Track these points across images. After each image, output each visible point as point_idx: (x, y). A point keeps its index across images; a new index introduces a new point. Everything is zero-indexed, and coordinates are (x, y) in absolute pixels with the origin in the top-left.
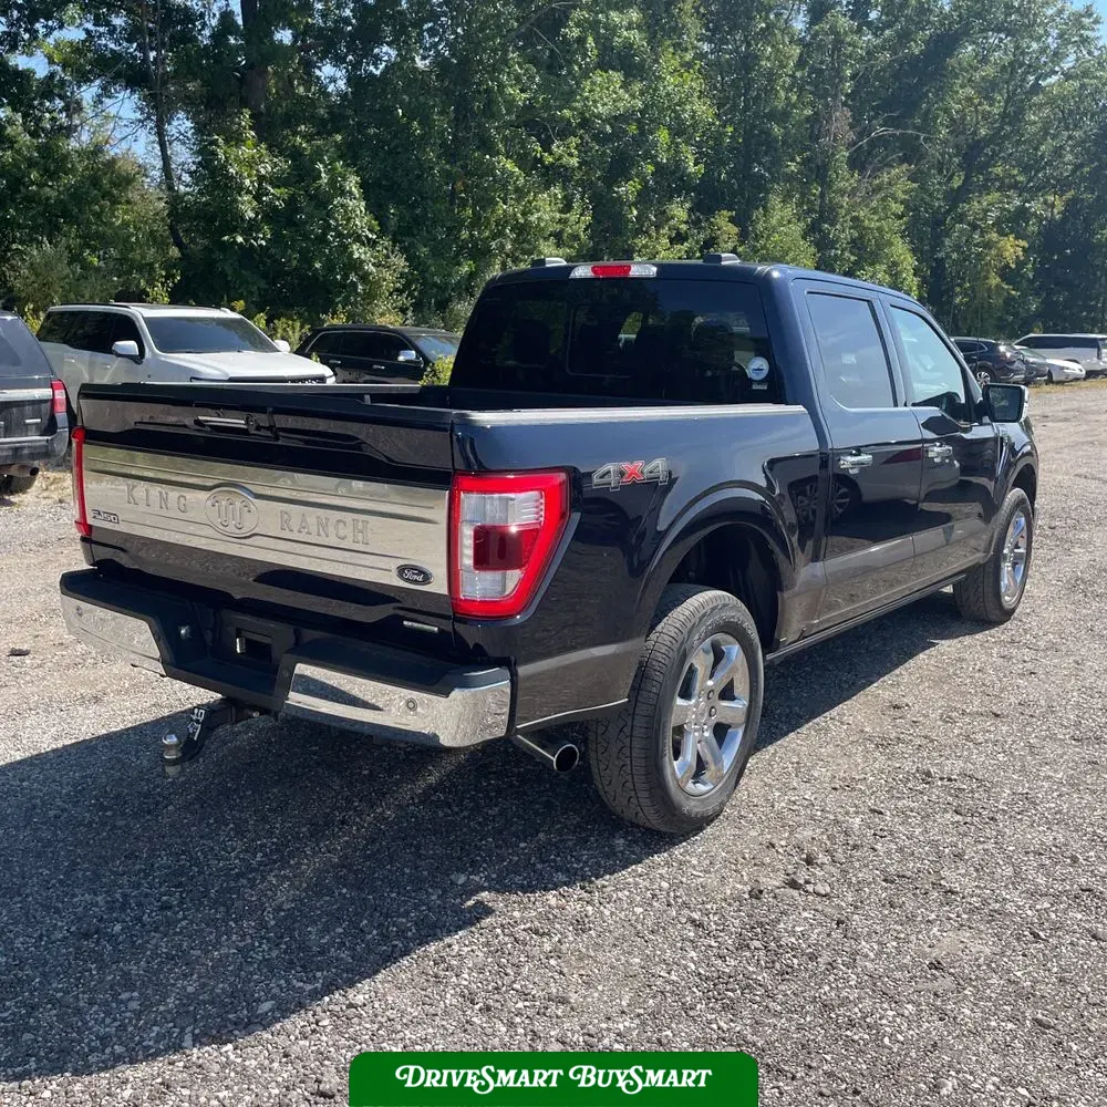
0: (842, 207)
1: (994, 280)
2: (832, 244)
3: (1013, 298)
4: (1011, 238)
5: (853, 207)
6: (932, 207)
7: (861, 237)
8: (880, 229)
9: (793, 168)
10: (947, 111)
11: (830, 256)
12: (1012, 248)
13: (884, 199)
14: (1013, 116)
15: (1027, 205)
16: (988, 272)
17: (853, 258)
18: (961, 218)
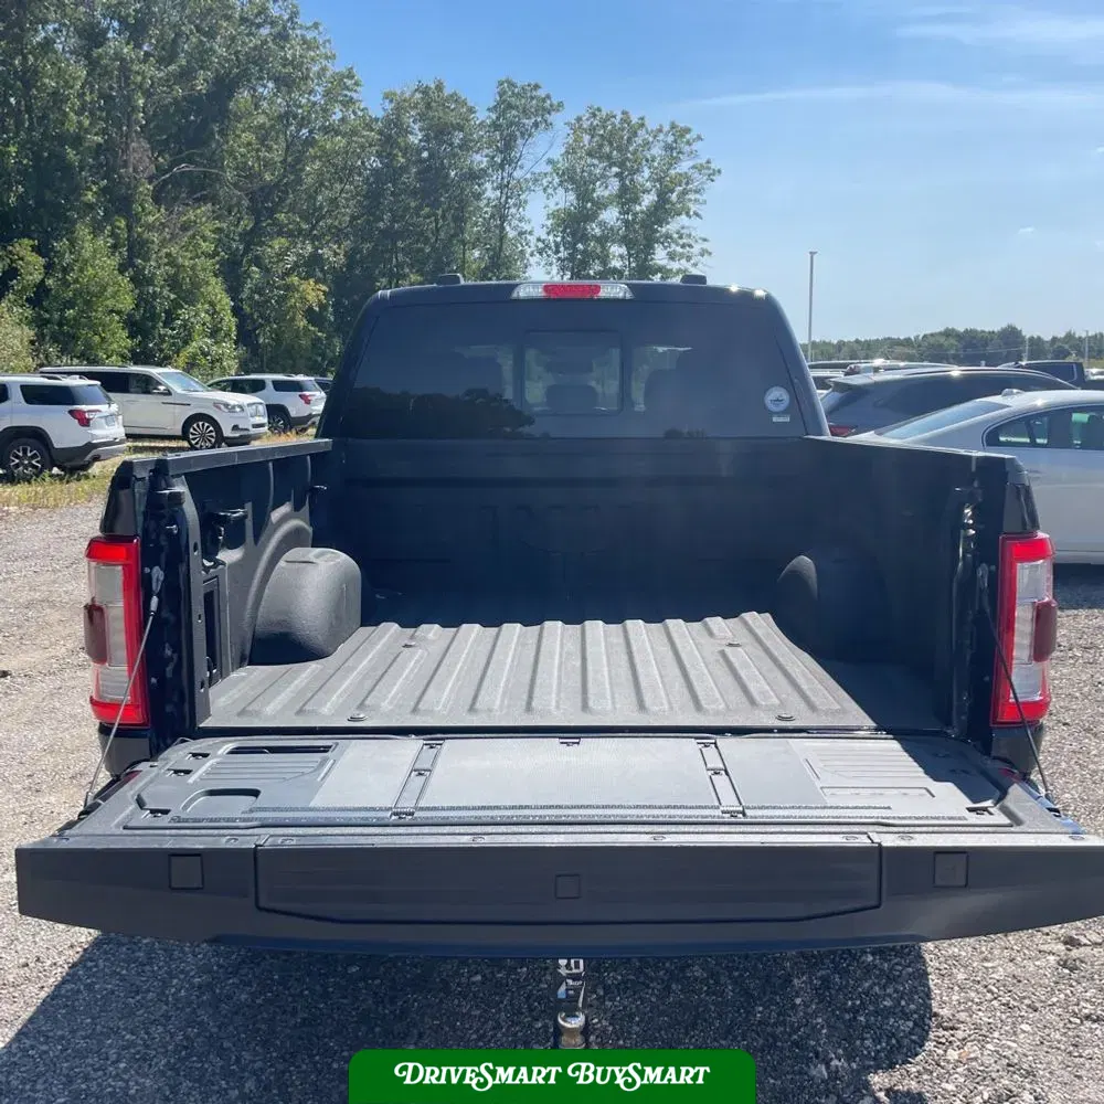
0: (153, 242)
1: (302, 323)
2: (150, 281)
3: (319, 339)
4: (312, 281)
5: (163, 243)
6: (230, 248)
7: (176, 274)
8: (193, 268)
9: (90, 197)
10: (231, 153)
11: (148, 293)
12: (313, 292)
13: (193, 237)
14: (294, 165)
15: (320, 251)
16: (294, 314)
17: (172, 296)
18: (257, 261)
